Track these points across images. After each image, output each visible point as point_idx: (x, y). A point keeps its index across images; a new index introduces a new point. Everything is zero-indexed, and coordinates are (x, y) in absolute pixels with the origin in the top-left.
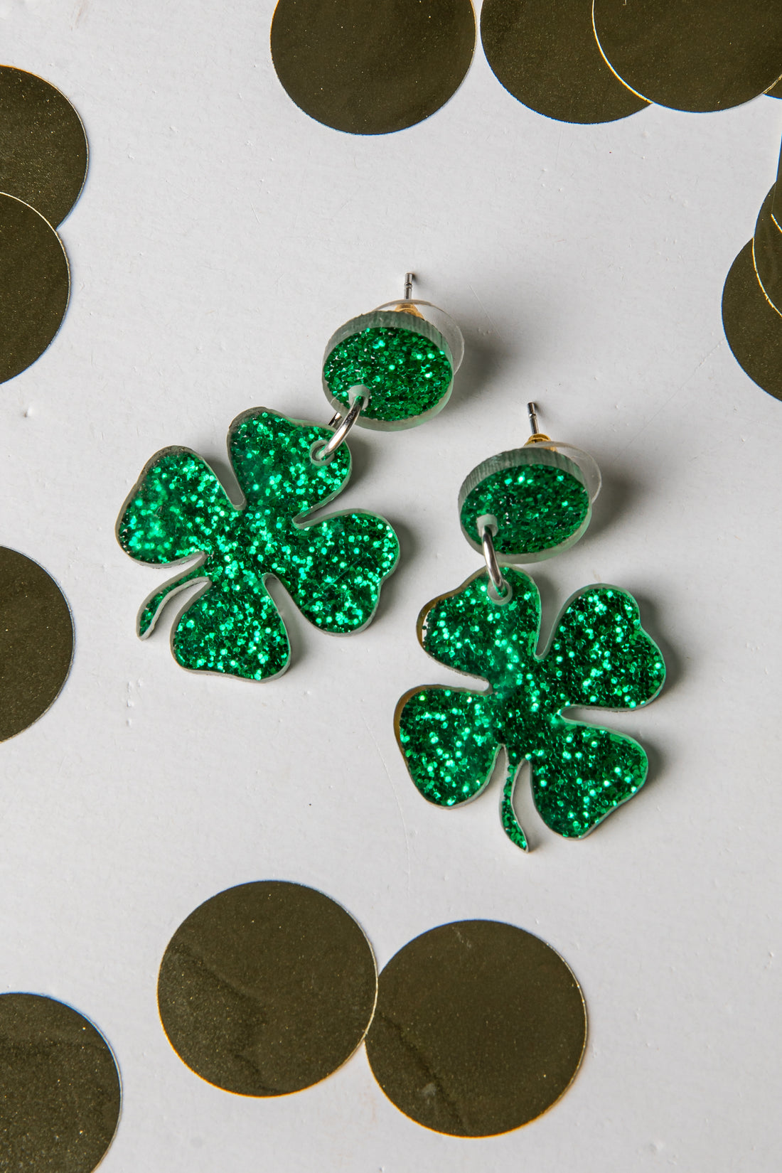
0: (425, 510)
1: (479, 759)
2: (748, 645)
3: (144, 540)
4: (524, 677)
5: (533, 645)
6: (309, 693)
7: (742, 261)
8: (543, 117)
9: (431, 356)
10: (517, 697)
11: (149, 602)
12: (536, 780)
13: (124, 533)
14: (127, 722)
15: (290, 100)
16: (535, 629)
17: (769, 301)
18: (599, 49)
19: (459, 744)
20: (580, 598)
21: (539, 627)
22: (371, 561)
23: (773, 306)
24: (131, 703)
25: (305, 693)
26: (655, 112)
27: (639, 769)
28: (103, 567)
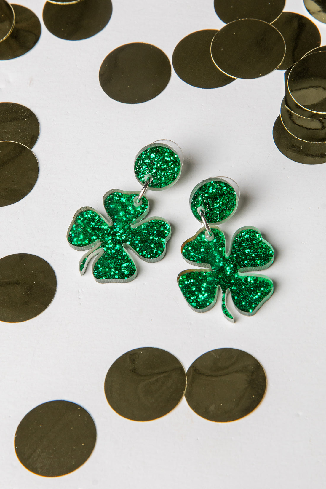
0: (178, 218)
1: (211, 292)
2: (302, 242)
3: (78, 240)
4: (223, 263)
5: (224, 252)
6: (145, 283)
7: (278, 121)
8: (199, 88)
9: (172, 158)
10: (222, 270)
11: (82, 261)
12: (233, 297)
13: (70, 240)
14: (80, 304)
15: (109, 97)
16: (224, 247)
17: (290, 133)
18: (215, 65)
19: (203, 289)
20: (239, 234)
21: (225, 246)
22: (161, 235)
23: (291, 134)
24: (81, 297)
25: (144, 284)
26: (239, 81)
27: (270, 287)
28: (64, 254)
